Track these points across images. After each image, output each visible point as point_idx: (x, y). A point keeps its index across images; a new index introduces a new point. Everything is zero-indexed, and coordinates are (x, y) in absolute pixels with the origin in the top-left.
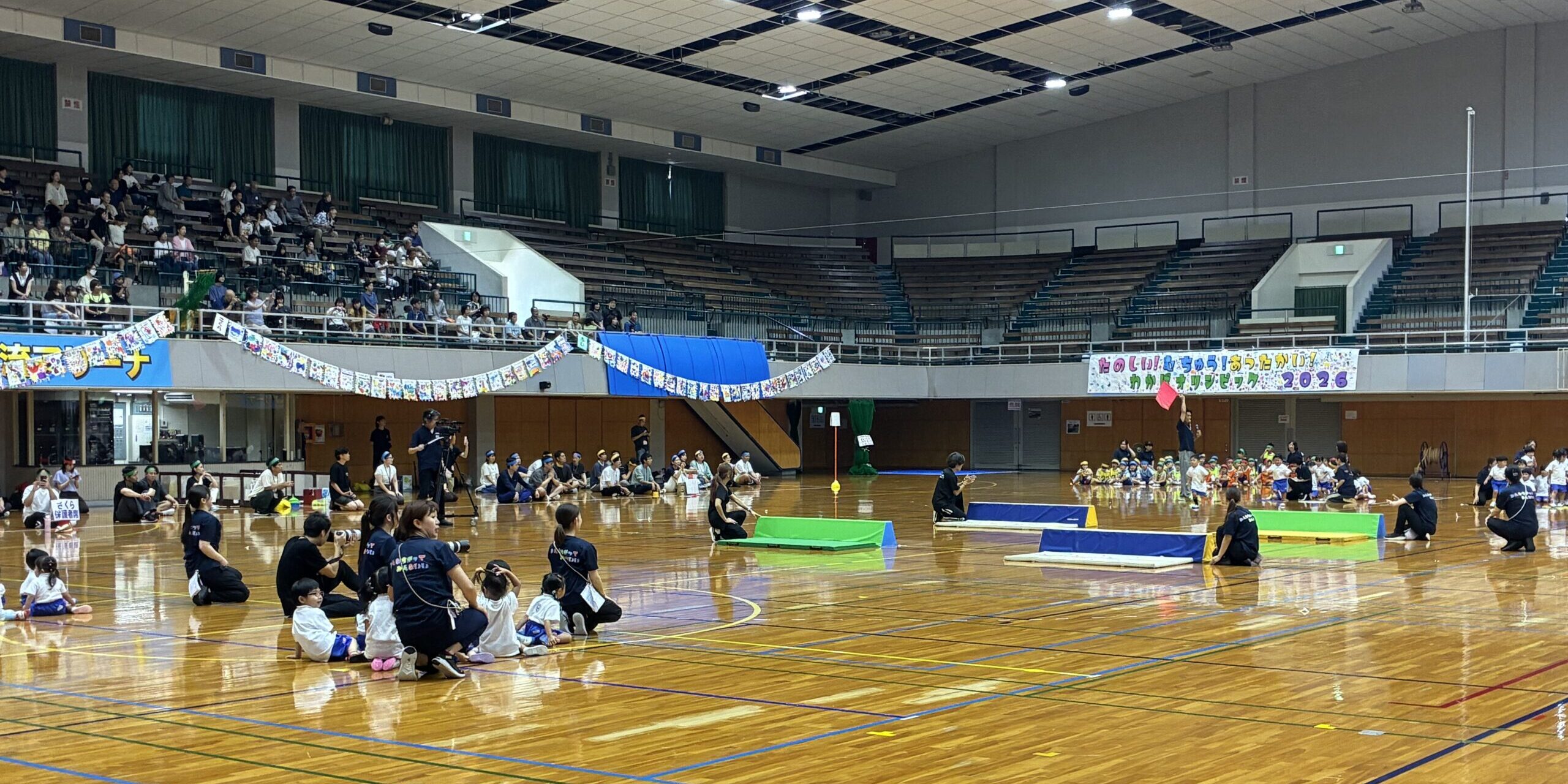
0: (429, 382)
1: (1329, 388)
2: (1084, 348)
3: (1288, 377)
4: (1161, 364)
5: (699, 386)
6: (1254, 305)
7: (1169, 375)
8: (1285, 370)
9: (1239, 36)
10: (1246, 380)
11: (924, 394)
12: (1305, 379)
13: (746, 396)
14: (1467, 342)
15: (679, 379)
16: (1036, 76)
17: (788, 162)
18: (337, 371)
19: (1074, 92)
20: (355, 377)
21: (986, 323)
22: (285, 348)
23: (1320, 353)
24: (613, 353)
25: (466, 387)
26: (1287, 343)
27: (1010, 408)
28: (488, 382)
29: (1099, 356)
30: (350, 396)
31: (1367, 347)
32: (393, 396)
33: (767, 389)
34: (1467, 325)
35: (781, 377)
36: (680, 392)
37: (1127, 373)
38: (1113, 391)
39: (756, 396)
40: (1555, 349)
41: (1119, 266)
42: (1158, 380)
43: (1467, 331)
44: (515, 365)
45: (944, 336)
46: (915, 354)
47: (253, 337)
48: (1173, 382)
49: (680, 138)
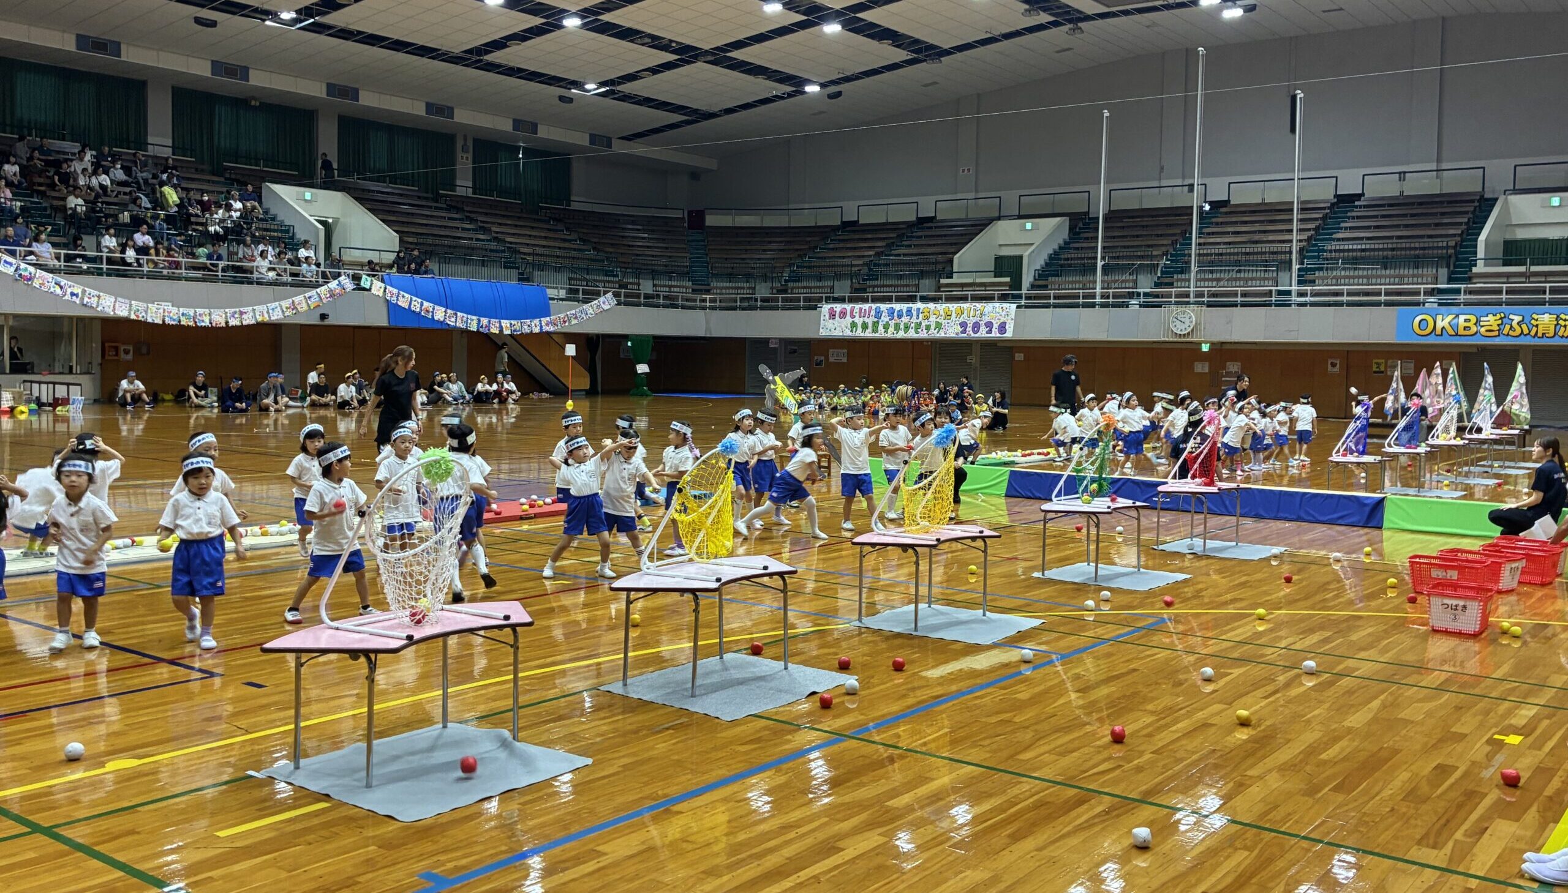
0: (207, 311)
1: (993, 335)
2: (820, 300)
3: (964, 325)
4: (873, 313)
5: (479, 321)
6: (955, 269)
7: (878, 322)
8: (961, 320)
9: (948, 52)
10: (933, 327)
11: (701, 333)
12: (976, 327)
13: (526, 330)
14: (1098, 300)
15: (459, 314)
16: (797, 82)
17: (619, 148)
18: (113, 299)
19: (831, 96)
20: (131, 305)
21: (765, 278)
22: (59, 279)
23: (988, 307)
24: (395, 291)
25: (245, 316)
26: (964, 299)
27: (771, 346)
28: (268, 312)
29: (830, 306)
30: (126, 321)
31: (1023, 302)
32: (168, 321)
33: (547, 325)
34: (1099, 286)
35: (562, 316)
36: (459, 325)
37: (848, 319)
38: (838, 333)
39: (536, 330)
40: (1160, 306)
41: (869, 236)
42: (870, 325)
43: (1098, 290)
44: (297, 299)
45: (729, 288)
46: (695, 301)
47: (26, 269)
48: (881, 328)
49: (517, 124)
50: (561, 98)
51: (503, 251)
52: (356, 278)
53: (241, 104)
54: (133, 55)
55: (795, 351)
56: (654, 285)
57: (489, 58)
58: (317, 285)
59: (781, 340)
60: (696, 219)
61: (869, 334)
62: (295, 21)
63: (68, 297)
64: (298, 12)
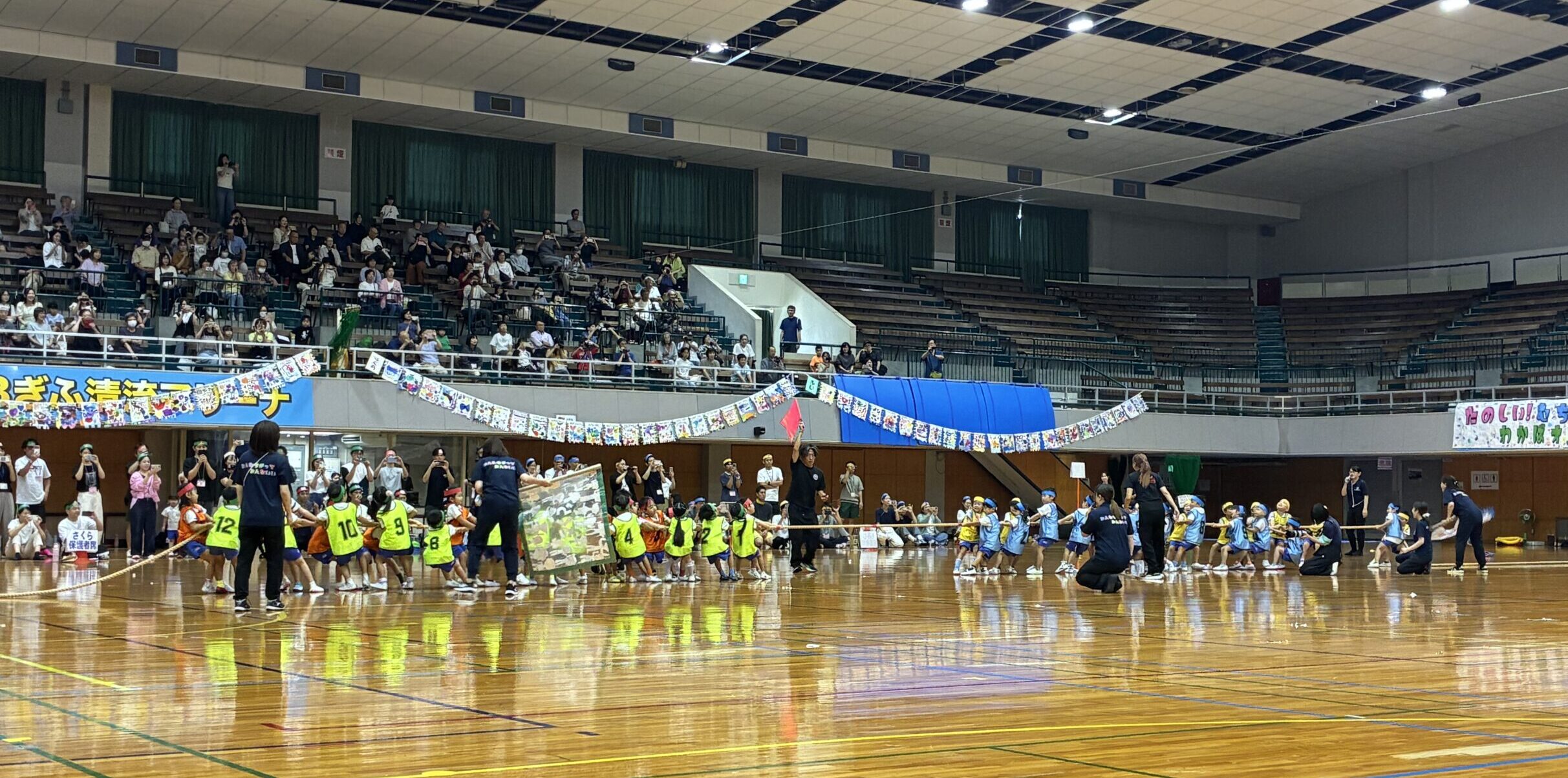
0: (617, 426)
2: (1453, 397)
4: (1534, 413)
5: (958, 435)
7: (1543, 427)
11: (1273, 450)
13: (1022, 448)
15: (932, 426)
16: (1412, 86)
17: (1154, 195)
18: (509, 412)
19: (1462, 102)
20: (528, 419)
21: (1370, 369)
22: (448, 388)
24: (849, 397)
25: (662, 432)
27: (1380, 467)
28: (690, 427)
29: (1467, 405)
30: (522, 439)
32: (571, 439)
33: (1050, 440)
35: (1071, 427)
36: (932, 440)
37: (1497, 424)
38: (1480, 445)
39: (1036, 447)
41: (1532, 302)
42: (1531, 432)
44: (725, 409)
45: (1315, 385)
46: (1264, 404)
47: (411, 377)
48: (1547, 435)
49: (1014, 173)
50: (1072, 133)
51: (994, 344)
52: (800, 382)
53: (663, 166)
54: (537, 113)
55: (1418, 476)
56: (1204, 384)
57: (972, 84)
58: (750, 392)
59: (1396, 458)
60: (1270, 291)
61: (1529, 444)
62: (727, 54)
63: (457, 410)
64: (730, 42)
